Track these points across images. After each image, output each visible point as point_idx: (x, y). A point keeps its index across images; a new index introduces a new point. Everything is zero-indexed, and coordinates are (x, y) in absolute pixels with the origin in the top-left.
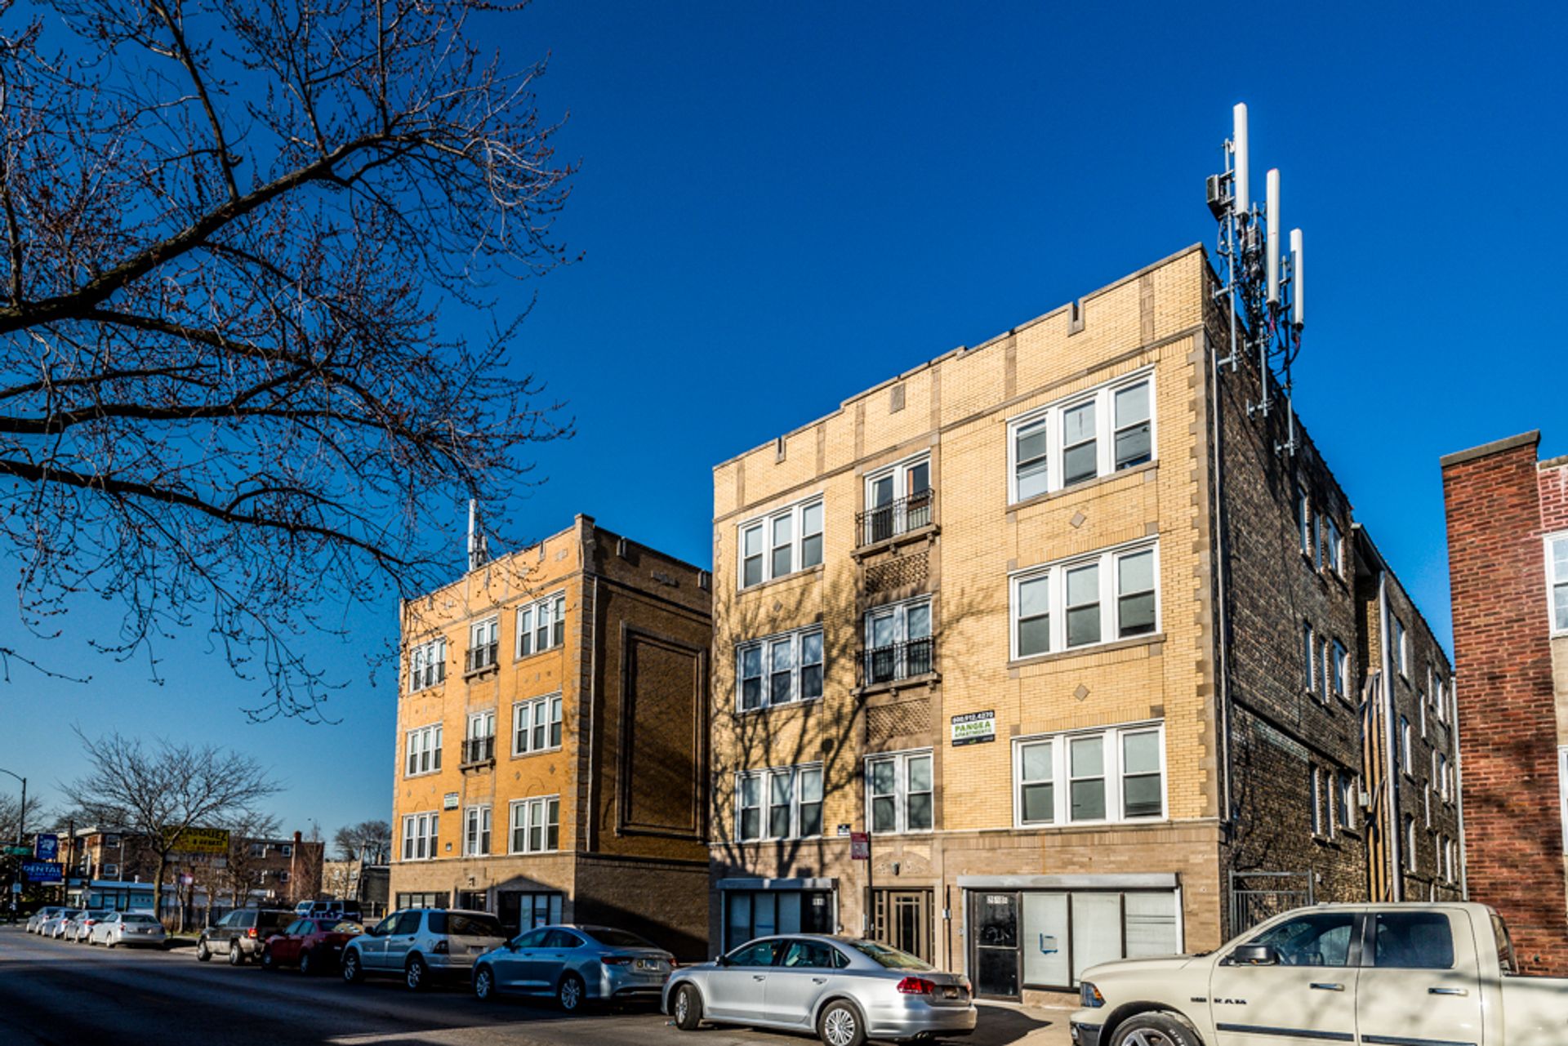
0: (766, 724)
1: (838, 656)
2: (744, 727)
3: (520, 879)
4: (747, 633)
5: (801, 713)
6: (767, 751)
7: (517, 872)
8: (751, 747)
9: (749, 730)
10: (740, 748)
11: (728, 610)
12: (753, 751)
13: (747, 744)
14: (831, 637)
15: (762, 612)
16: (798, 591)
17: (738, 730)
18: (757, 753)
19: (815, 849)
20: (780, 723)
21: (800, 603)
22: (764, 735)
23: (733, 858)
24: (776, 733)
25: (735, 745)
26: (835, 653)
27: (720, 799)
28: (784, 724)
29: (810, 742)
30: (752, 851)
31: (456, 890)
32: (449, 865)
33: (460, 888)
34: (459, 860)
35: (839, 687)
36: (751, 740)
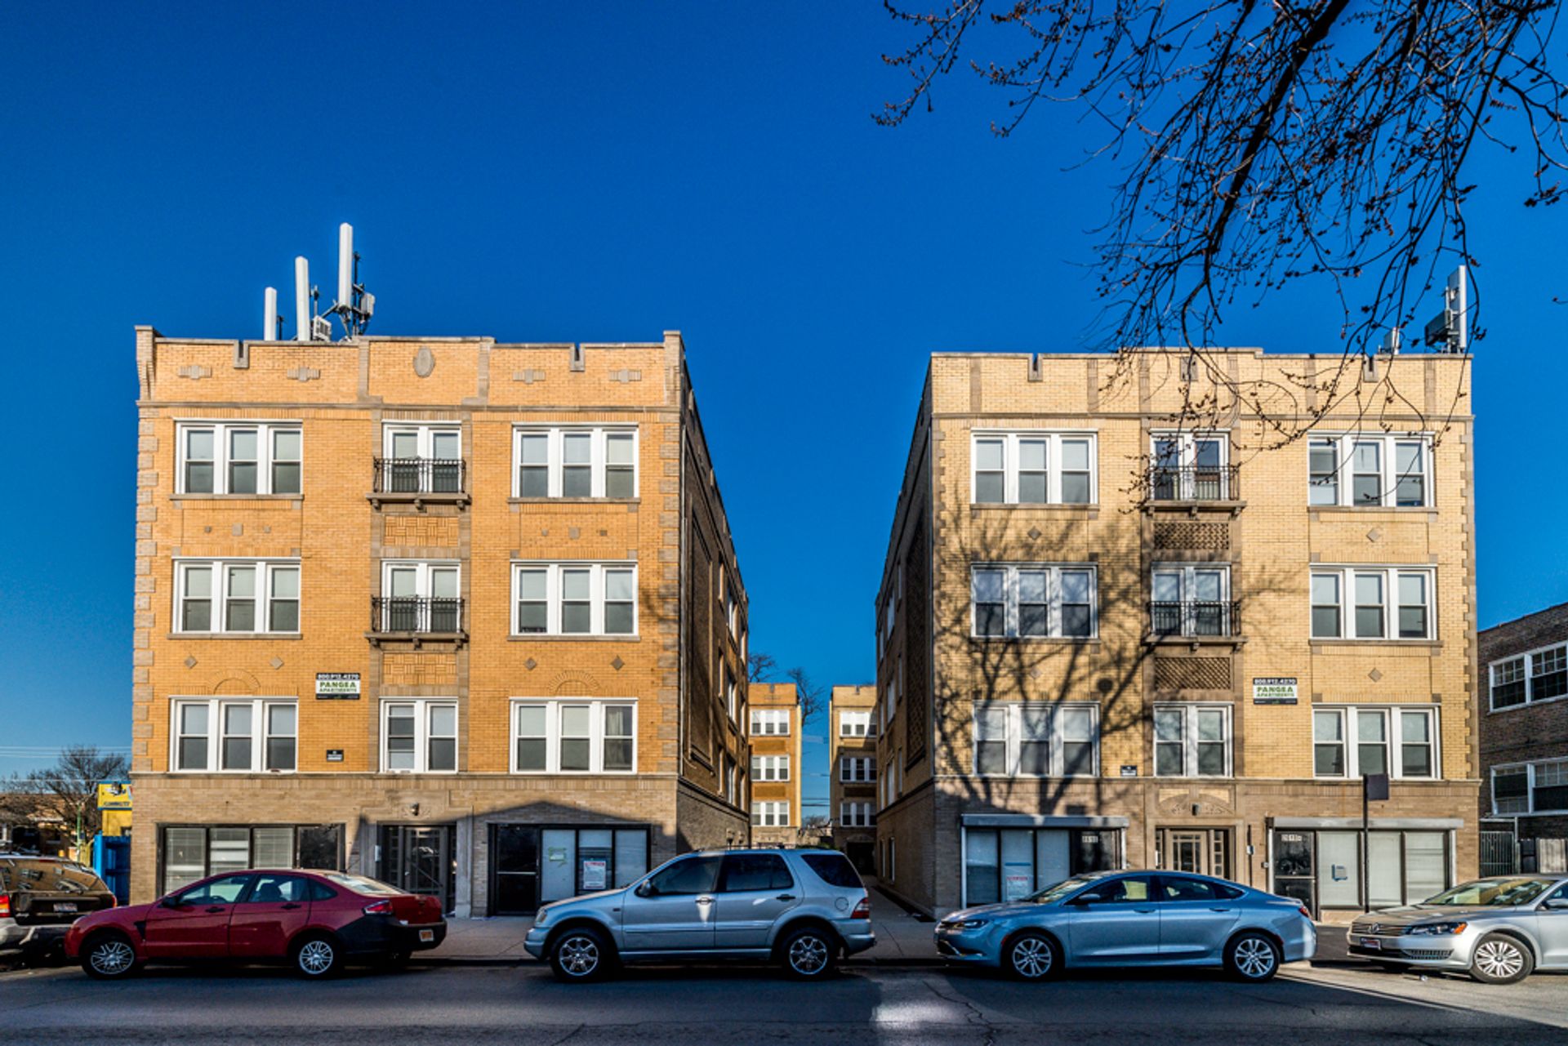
0: (1018, 655)
1: (1118, 600)
2: (985, 654)
3: (543, 806)
4: (988, 553)
5: (1068, 650)
6: (1020, 681)
7: (535, 797)
8: (996, 676)
9: (994, 658)
10: (979, 674)
11: (957, 520)
12: (999, 680)
13: (991, 671)
14: (1108, 579)
15: (1010, 535)
16: (1063, 525)
17: (978, 656)
18: (1004, 682)
19: (1091, 788)
20: (1038, 656)
21: (1065, 536)
22: (1015, 665)
23: (973, 792)
24: (1032, 665)
25: (972, 670)
26: (1112, 595)
27: (949, 727)
28: (1044, 658)
29: (1081, 679)
30: (1004, 787)
31: (363, 821)
32: (339, 784)
33: (375, 817)
34: (371, 777)
35: (1117, 630)
36: (997, 668)
